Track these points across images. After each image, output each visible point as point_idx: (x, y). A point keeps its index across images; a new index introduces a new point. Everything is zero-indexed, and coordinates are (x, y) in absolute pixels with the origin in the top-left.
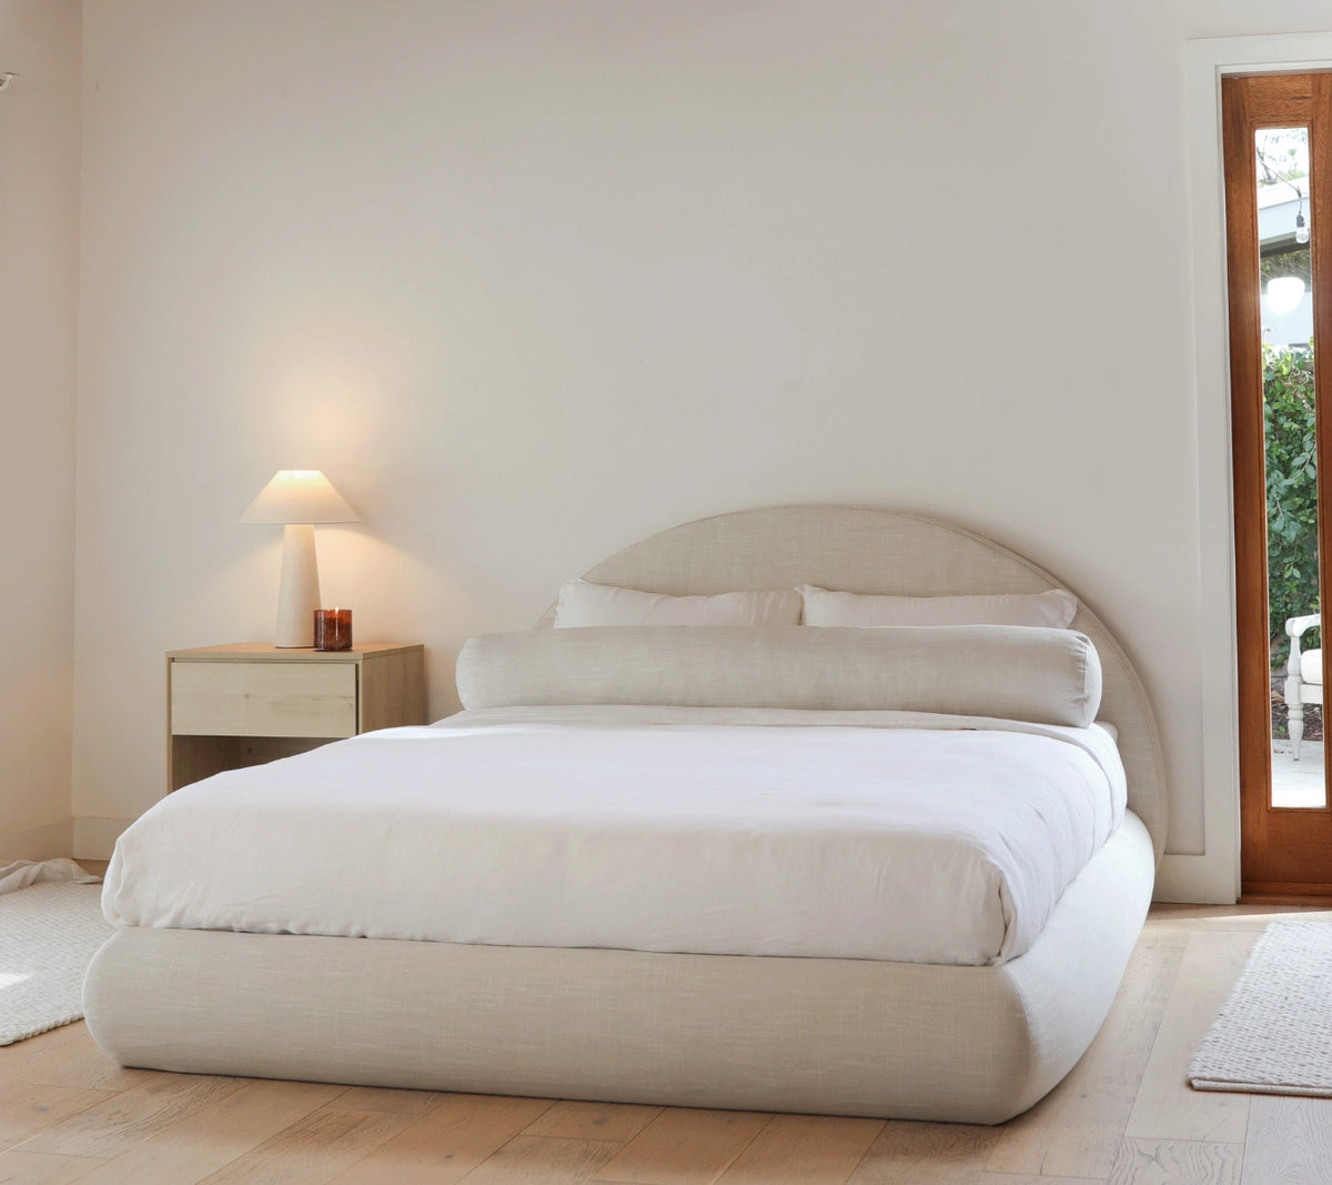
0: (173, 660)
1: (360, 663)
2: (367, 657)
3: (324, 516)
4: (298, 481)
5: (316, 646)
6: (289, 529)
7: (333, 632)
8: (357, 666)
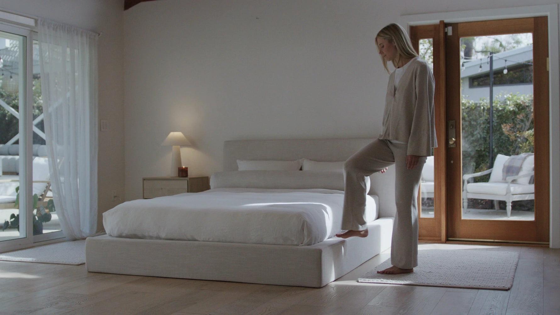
0: (144, 180)
1: (188, 180)
2: (190, 179)
3: (182, 144)
4: (176, 135)
5: (179, 176)
6: (174, 147)
7: (183, 172)
8: (188, 181)
